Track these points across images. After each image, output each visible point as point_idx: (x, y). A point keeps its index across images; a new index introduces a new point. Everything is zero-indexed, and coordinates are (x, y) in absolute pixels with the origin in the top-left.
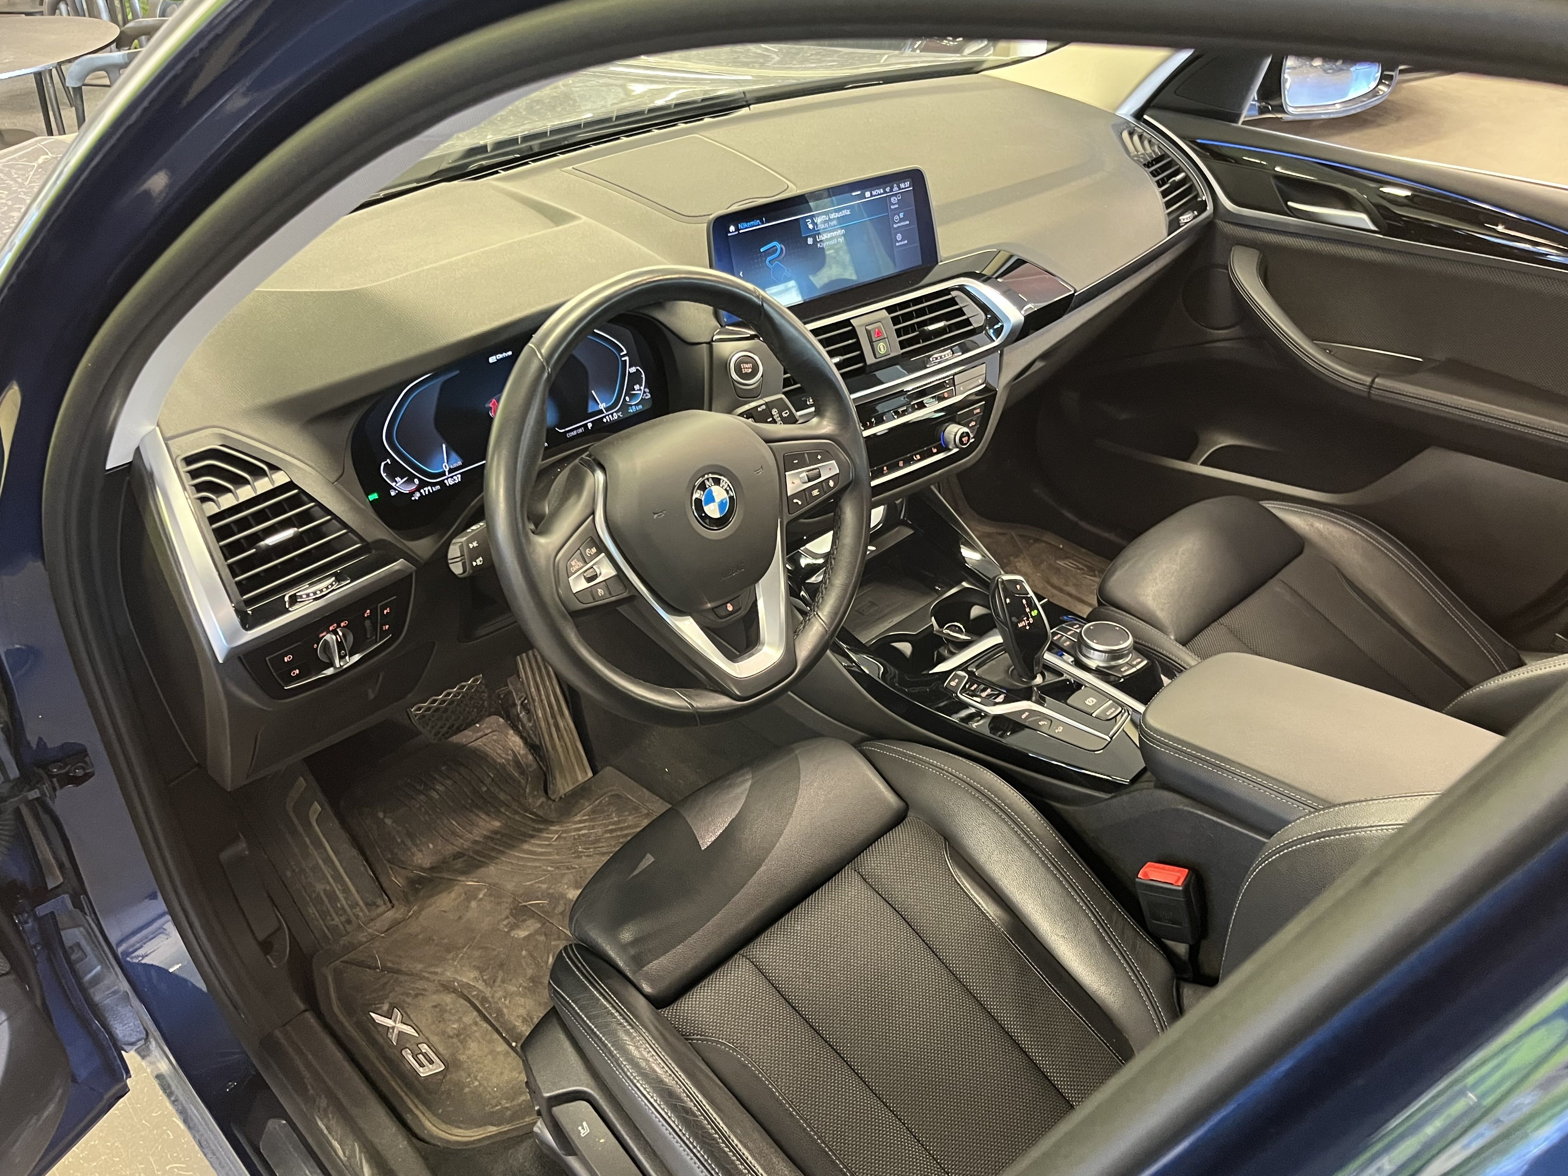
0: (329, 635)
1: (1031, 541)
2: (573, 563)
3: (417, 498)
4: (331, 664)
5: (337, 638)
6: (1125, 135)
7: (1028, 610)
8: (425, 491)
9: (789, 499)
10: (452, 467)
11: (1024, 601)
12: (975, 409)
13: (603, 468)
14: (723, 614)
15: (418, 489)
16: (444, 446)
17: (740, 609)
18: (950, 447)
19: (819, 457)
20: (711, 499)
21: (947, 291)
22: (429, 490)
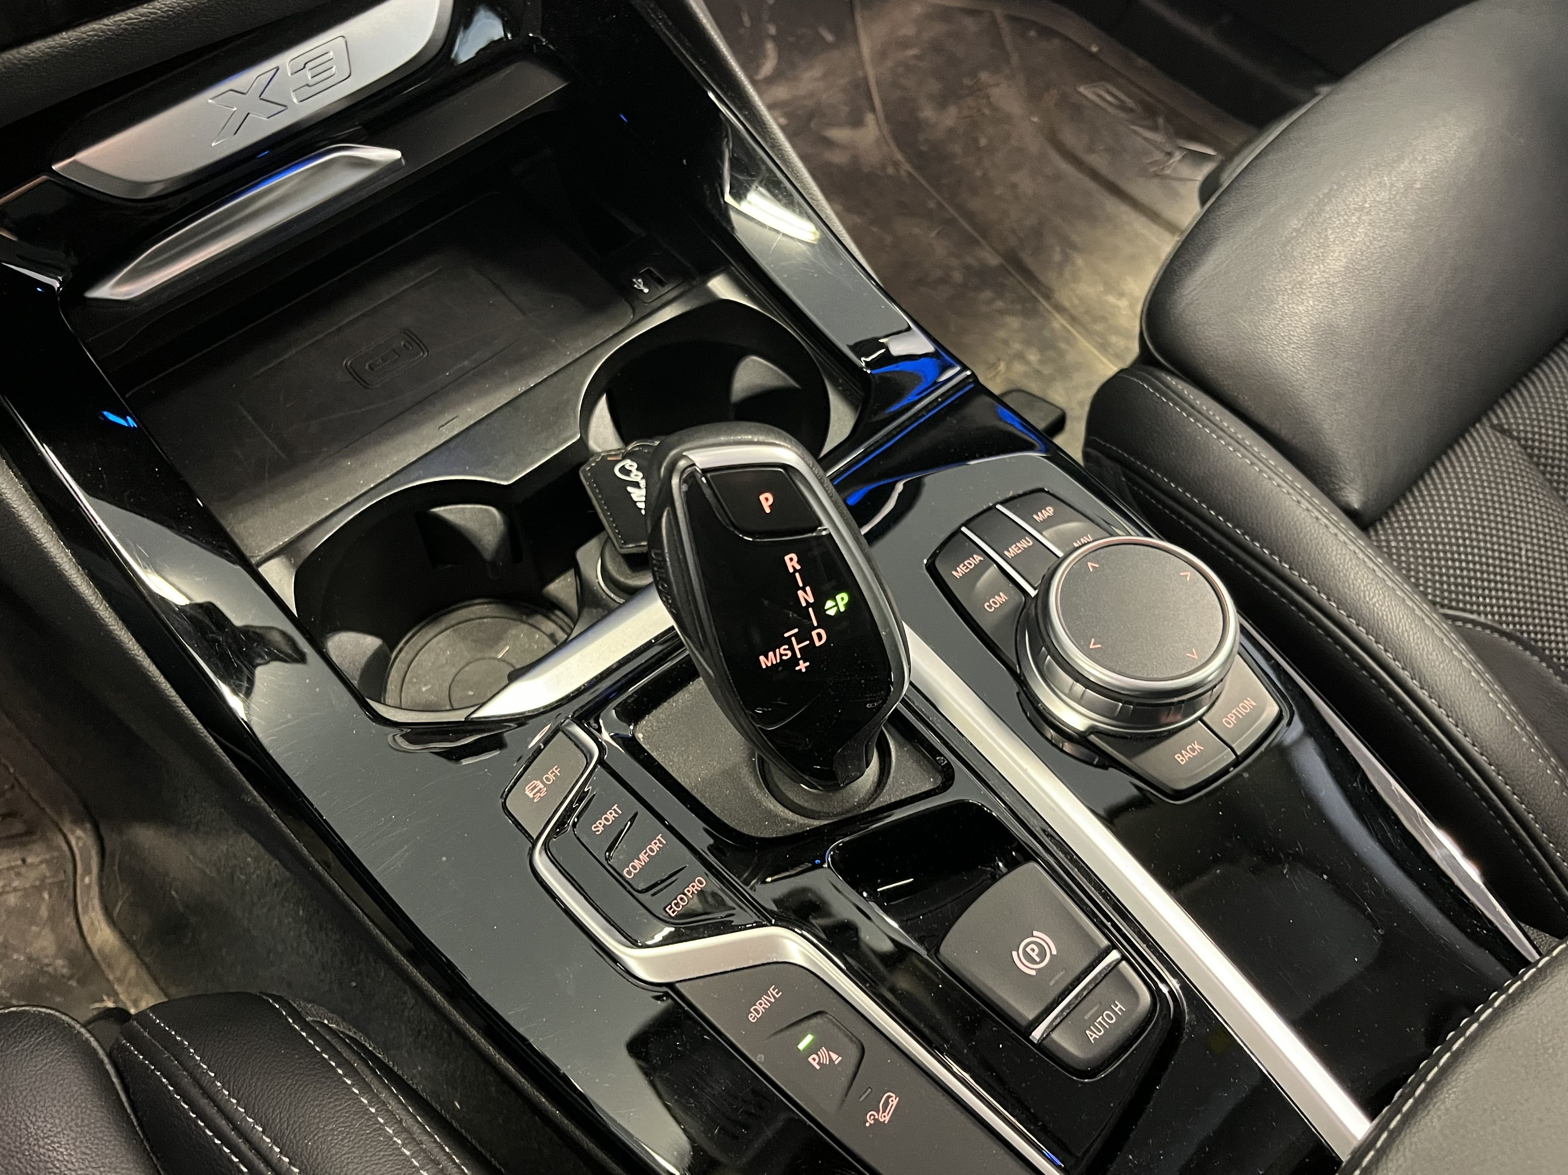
1: (1032, 33)
7: (806, 596)
11: (792, 562)
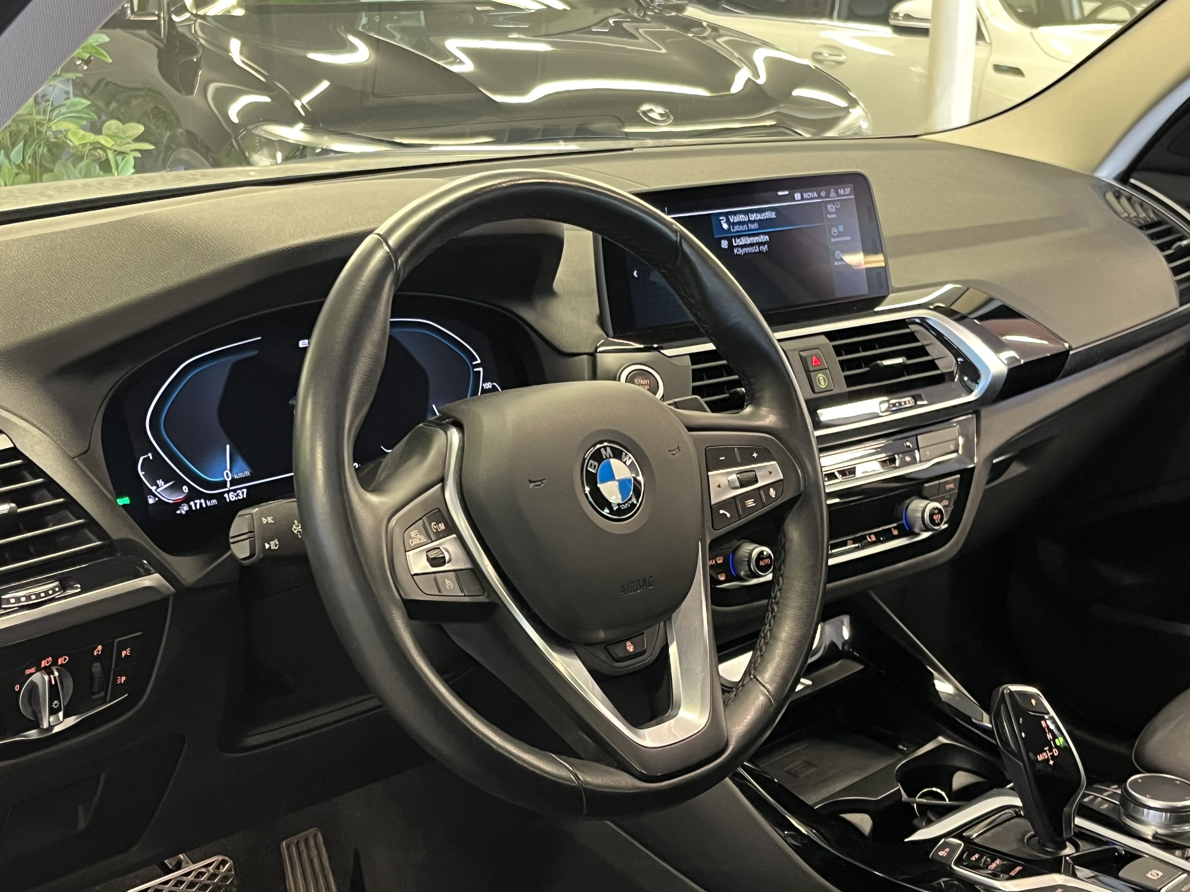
0: (38, 674)
2: (413, 534)
3: (183, 512)
4: (36, 724)
5: (50, 678)
6: (1110, 196)
7: (1049, 736)
8: (195, 504)
9: (714, 509)
10: (236, 477)
11: (1043, 724)
12: (947, 483)
13: (459, 426)
14: (621, 655)
15: (186, 500)
16: (228, 447)
17: (644, 652)
18: (916, 530)
19: (755, 455)
20: (610, 476)
21: (902, 324)
22: (201, 504)
